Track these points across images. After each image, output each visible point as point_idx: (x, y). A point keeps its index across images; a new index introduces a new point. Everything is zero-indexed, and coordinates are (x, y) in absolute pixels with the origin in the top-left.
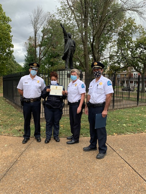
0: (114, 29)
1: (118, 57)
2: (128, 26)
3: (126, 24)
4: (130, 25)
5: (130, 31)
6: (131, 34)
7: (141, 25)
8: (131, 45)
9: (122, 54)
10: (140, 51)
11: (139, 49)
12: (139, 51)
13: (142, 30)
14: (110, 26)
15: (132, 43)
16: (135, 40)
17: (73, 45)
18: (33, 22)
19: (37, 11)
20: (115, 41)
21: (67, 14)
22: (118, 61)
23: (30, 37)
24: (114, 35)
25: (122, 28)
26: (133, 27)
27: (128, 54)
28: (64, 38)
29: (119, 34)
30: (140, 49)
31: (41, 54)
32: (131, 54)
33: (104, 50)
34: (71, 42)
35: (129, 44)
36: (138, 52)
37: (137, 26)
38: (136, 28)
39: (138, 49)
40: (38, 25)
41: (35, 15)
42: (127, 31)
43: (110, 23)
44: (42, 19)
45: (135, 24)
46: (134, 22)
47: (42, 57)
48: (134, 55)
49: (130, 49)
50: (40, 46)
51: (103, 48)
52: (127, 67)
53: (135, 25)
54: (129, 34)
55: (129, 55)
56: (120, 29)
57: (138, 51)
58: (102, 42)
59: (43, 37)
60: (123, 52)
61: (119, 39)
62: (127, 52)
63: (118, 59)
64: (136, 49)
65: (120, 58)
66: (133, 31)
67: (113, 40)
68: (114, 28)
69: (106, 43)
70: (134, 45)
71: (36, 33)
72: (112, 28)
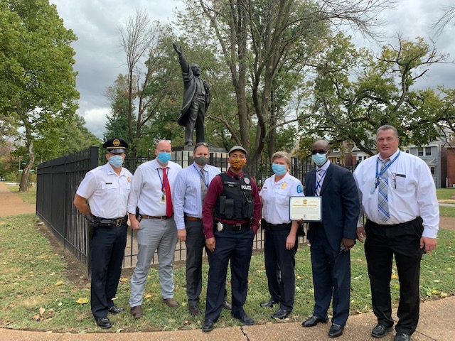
0: (307, 58)
1: (317, 118)
2: (337, 51)
3: (332, 46)
4: (342, 49)
5: (343, 61)
6: (345, 67)
7: (366, 50)
8: (348, 92)
9: (327, 113)
10: (369, 104)
11: (365, 102)
12: (365, 104)
13: (368, 59)
14: (297, 51)
15: (348, 87)
16: (356, 81)
17: (204, 93)
18: (127, 43)
19: (135, 20)
20: (309, 84)
21: (199, 26)
22: (318, 127)
23: (121, 75)
24: (308, 70)
25: (324, 54)
26: (348, 53)
27: (340, 114)
28: (183, 75)
29: (319, 68)
30: (367, 101)
31: (142, 112)
32: (346, 111)
33: (284, 104)
34: (199, 85)
35: (343, 91)
36: (364, 108)
37: (357, 50)
38: (356, 56)
39: (363, 101)
40: (138, 49)
41: (132, 29)
42: (335, 62)
43: (298, 45)
44: (148, 36)
45: (353, 46)
46: (349, 43)
47: (145, 119)
48: (355, 114)
49: (346, 102)
50: (142, 95)
51: (284, 100)
52: (340, 141)
53: (352, 49)
54: (340, 67)
55: (343, 115)
56: (320, 57)
57: (363, 106)
58: (281, 87)
59: (148, 76)
60: (328, 107)
61: (318, 79)
62: (339, 108)
63: (317, 125)
64: (359, 101)
65: (321, 121)
66: (348, 61)
67: (305, 81)
68: (305, 56)
69: (290, 87)
70: (354, 93)
71: (131, 66)
72: (302, 54)
